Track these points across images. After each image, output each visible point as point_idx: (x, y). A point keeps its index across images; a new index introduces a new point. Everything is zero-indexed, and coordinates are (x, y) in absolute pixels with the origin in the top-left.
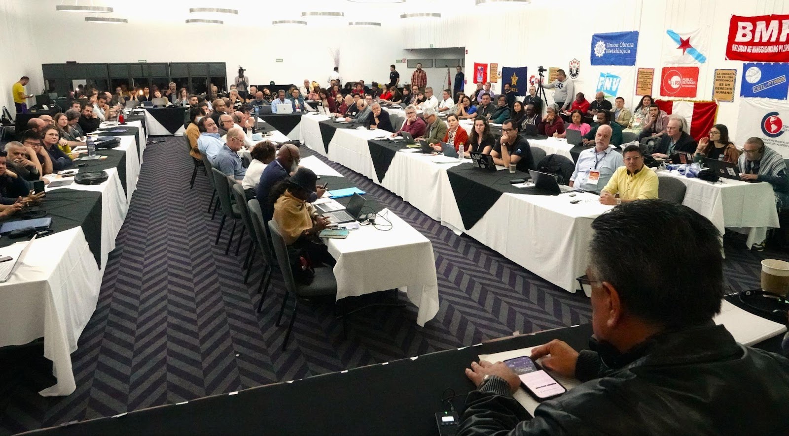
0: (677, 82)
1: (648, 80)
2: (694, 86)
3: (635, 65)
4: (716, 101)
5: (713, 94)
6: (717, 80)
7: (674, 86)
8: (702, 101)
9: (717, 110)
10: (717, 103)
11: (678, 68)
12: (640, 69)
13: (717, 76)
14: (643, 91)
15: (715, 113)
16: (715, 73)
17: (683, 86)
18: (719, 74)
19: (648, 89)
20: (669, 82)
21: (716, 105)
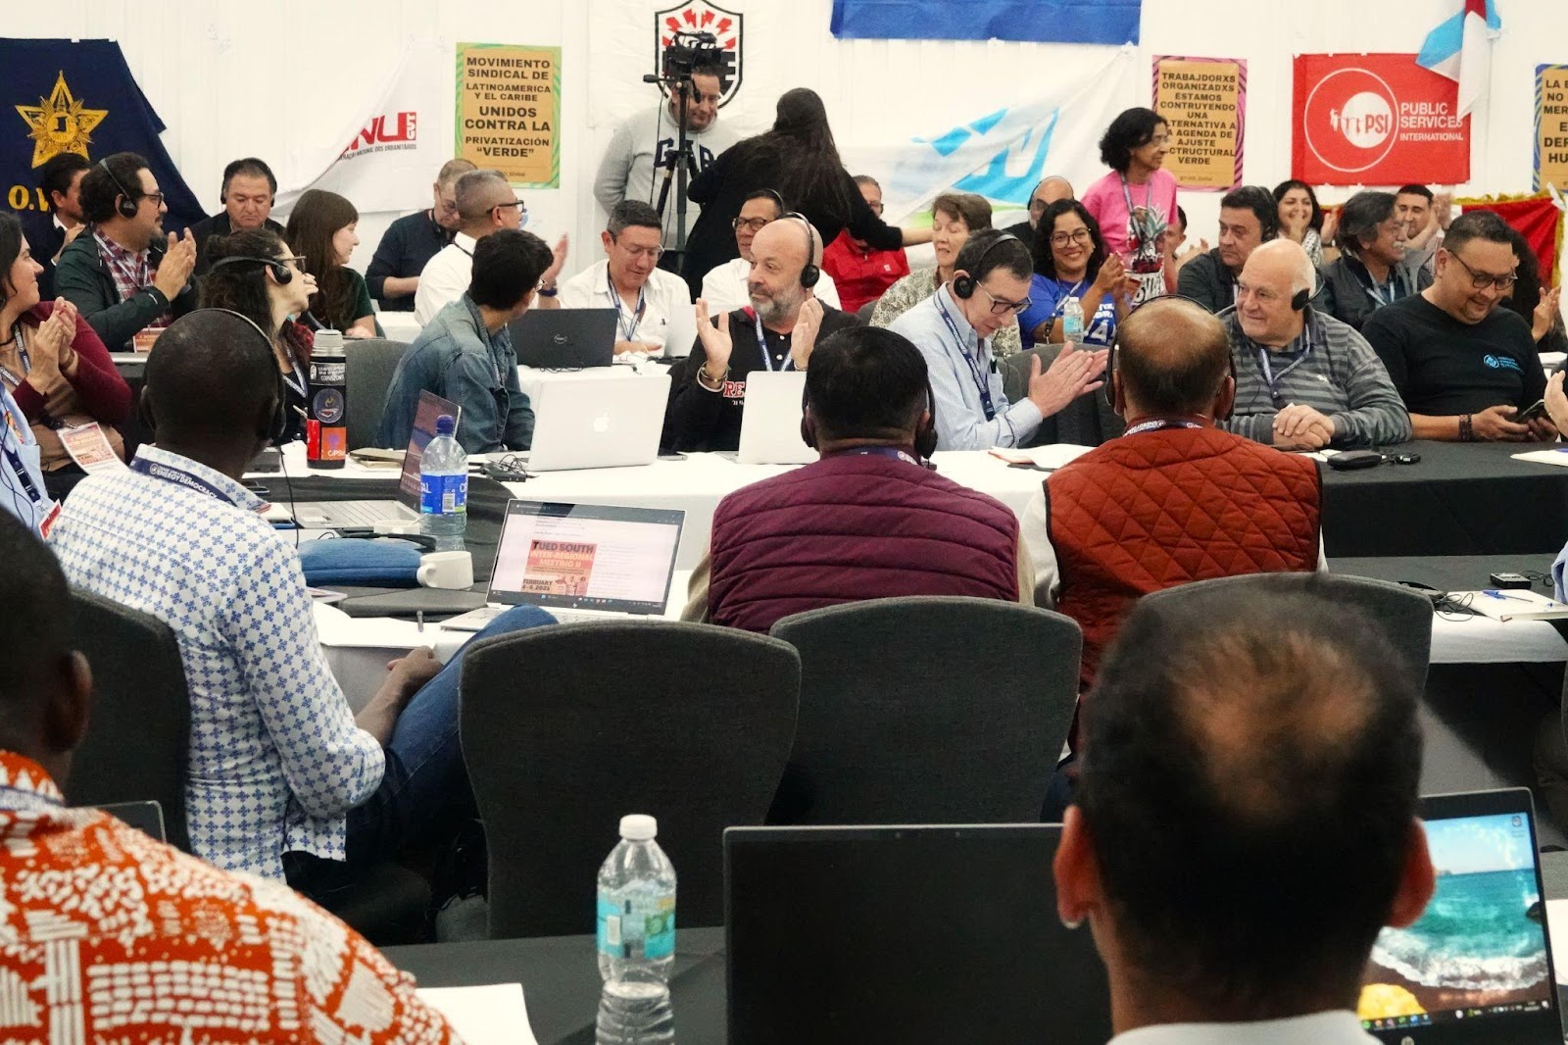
0: (1371, 121)
1: (1214, 116)
2: (1459, 137)
3: (1136, 41)
4: (1554, 194)
5: (1537, 166)
6: (1548, 110)
7: (1364, 139)
8: (1495, 197)
9: (1558, 228)
10: (1557, 202)
11: (1375, 60)
12: (1163, 64)
13: (1545, 92)
14: (1191, 167)
15: (1553, 241)
16: (1538, 82)
17: (1404, 137)
18: (1557, 85)
19: (1214, 159)
20: (1334, 120)
21: (1554, 208)
